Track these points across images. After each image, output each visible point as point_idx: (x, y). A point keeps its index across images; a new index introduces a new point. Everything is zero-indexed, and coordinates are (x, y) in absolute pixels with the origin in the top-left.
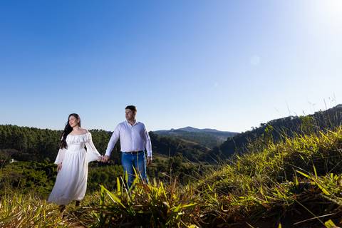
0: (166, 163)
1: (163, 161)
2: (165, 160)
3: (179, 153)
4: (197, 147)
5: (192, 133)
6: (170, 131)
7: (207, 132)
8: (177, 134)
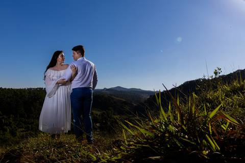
0: (99, 115)
1: (97, 115)
2: (99, 113)
3: (111, 108)
4: (125, 103)
5: (121, 91)
6: (103, 90)
7: (134, 91)
8: (108, 92)
